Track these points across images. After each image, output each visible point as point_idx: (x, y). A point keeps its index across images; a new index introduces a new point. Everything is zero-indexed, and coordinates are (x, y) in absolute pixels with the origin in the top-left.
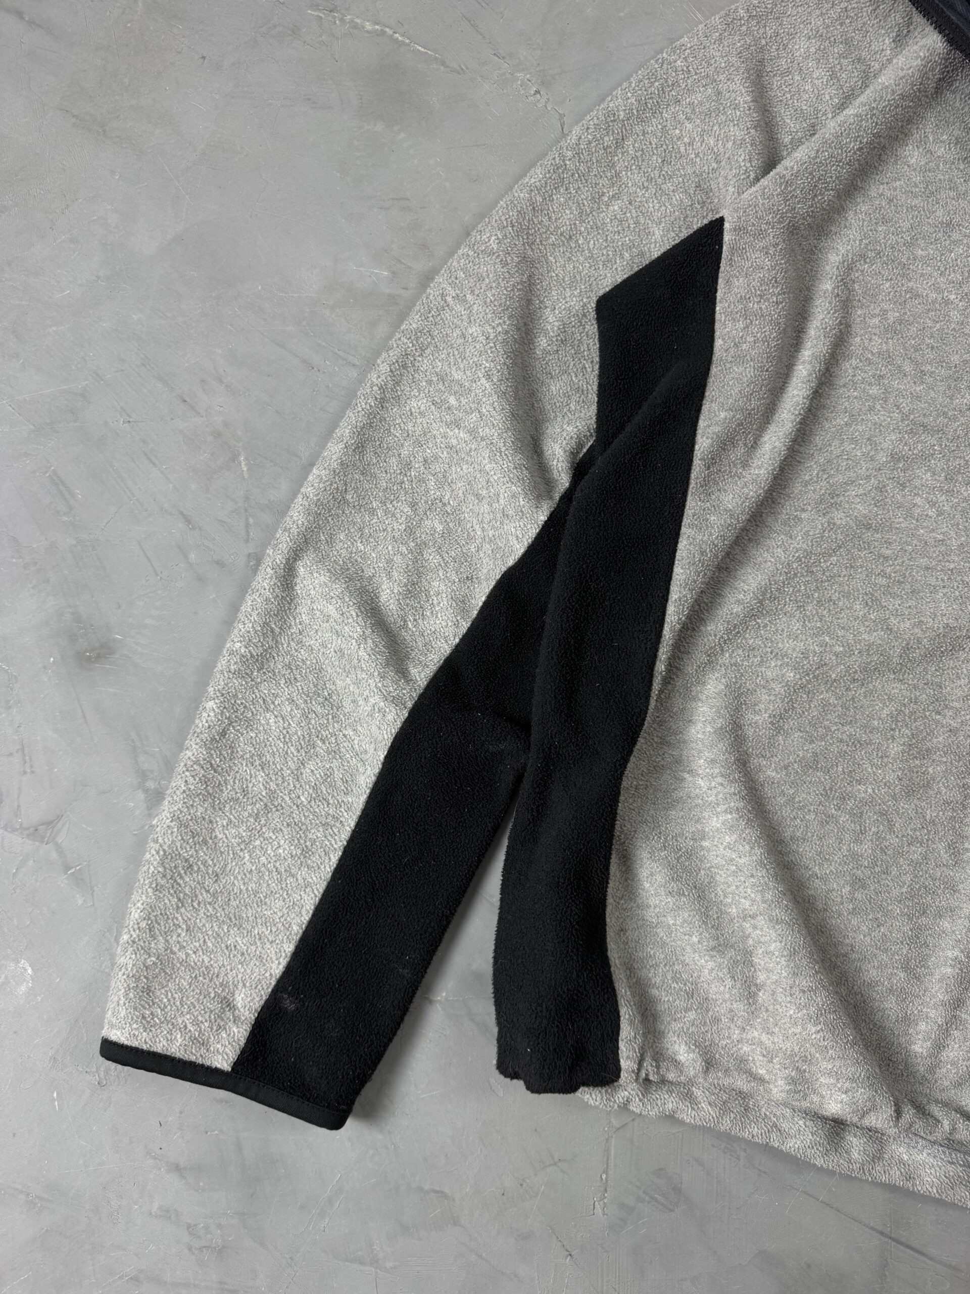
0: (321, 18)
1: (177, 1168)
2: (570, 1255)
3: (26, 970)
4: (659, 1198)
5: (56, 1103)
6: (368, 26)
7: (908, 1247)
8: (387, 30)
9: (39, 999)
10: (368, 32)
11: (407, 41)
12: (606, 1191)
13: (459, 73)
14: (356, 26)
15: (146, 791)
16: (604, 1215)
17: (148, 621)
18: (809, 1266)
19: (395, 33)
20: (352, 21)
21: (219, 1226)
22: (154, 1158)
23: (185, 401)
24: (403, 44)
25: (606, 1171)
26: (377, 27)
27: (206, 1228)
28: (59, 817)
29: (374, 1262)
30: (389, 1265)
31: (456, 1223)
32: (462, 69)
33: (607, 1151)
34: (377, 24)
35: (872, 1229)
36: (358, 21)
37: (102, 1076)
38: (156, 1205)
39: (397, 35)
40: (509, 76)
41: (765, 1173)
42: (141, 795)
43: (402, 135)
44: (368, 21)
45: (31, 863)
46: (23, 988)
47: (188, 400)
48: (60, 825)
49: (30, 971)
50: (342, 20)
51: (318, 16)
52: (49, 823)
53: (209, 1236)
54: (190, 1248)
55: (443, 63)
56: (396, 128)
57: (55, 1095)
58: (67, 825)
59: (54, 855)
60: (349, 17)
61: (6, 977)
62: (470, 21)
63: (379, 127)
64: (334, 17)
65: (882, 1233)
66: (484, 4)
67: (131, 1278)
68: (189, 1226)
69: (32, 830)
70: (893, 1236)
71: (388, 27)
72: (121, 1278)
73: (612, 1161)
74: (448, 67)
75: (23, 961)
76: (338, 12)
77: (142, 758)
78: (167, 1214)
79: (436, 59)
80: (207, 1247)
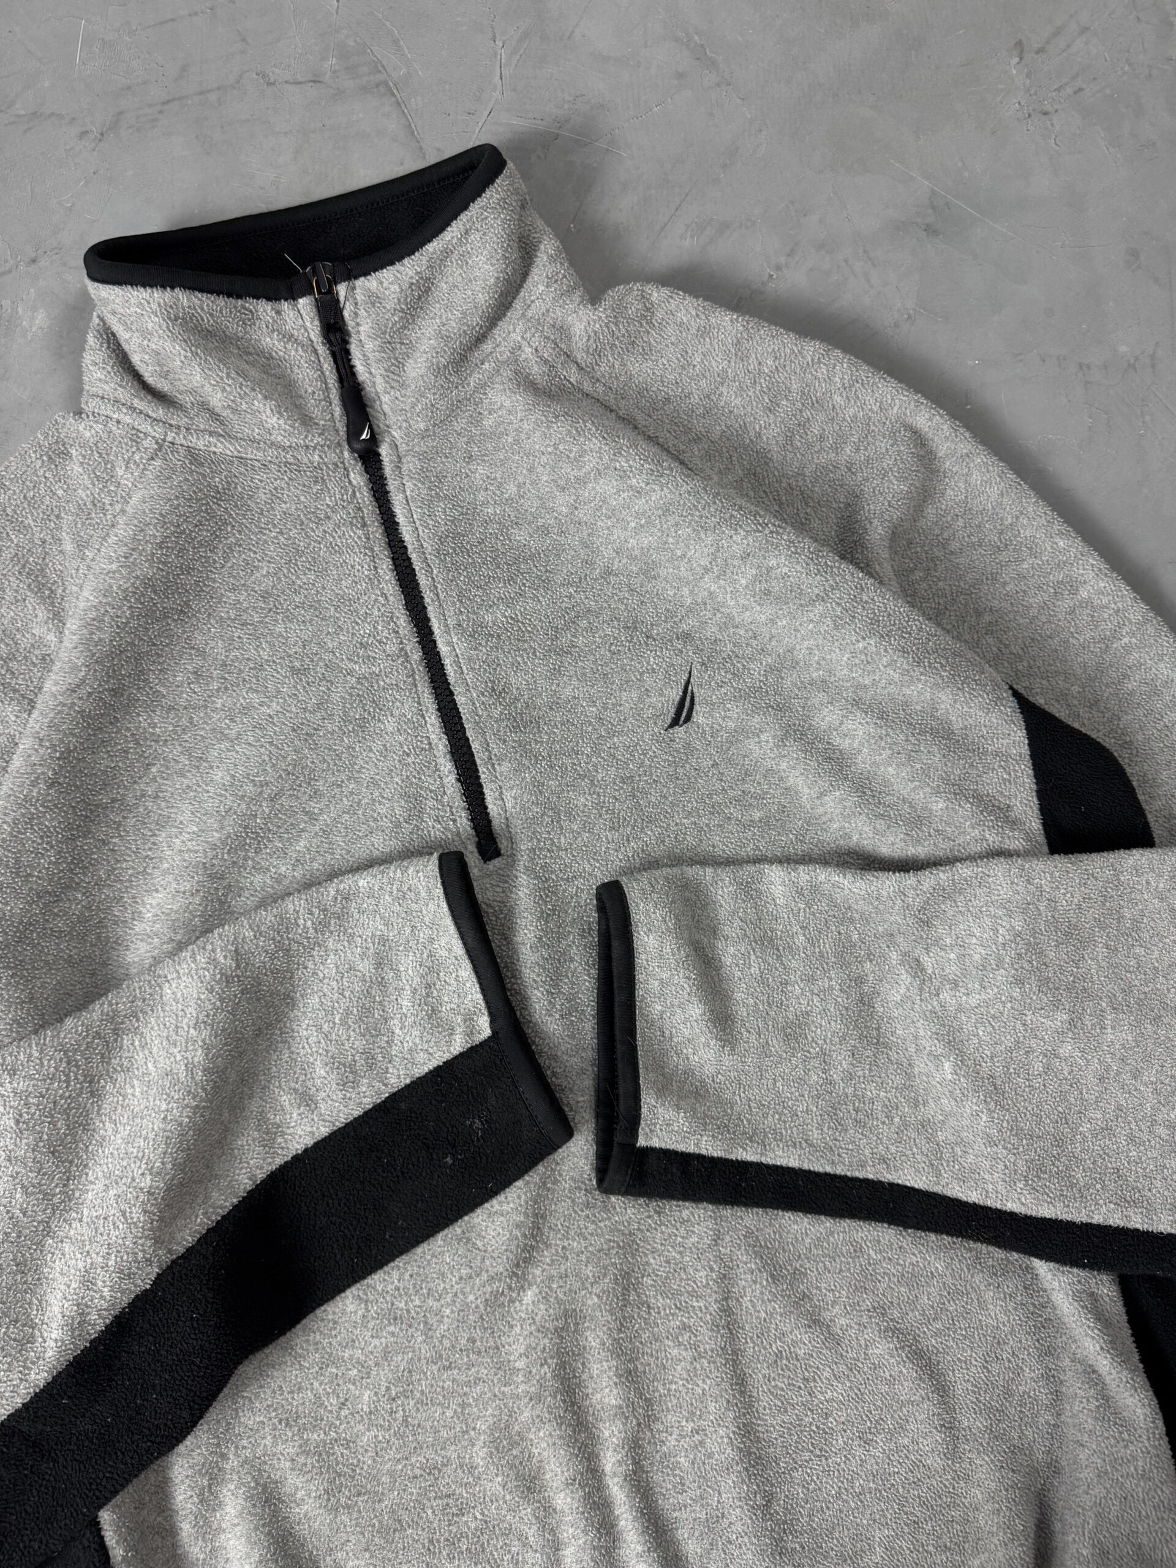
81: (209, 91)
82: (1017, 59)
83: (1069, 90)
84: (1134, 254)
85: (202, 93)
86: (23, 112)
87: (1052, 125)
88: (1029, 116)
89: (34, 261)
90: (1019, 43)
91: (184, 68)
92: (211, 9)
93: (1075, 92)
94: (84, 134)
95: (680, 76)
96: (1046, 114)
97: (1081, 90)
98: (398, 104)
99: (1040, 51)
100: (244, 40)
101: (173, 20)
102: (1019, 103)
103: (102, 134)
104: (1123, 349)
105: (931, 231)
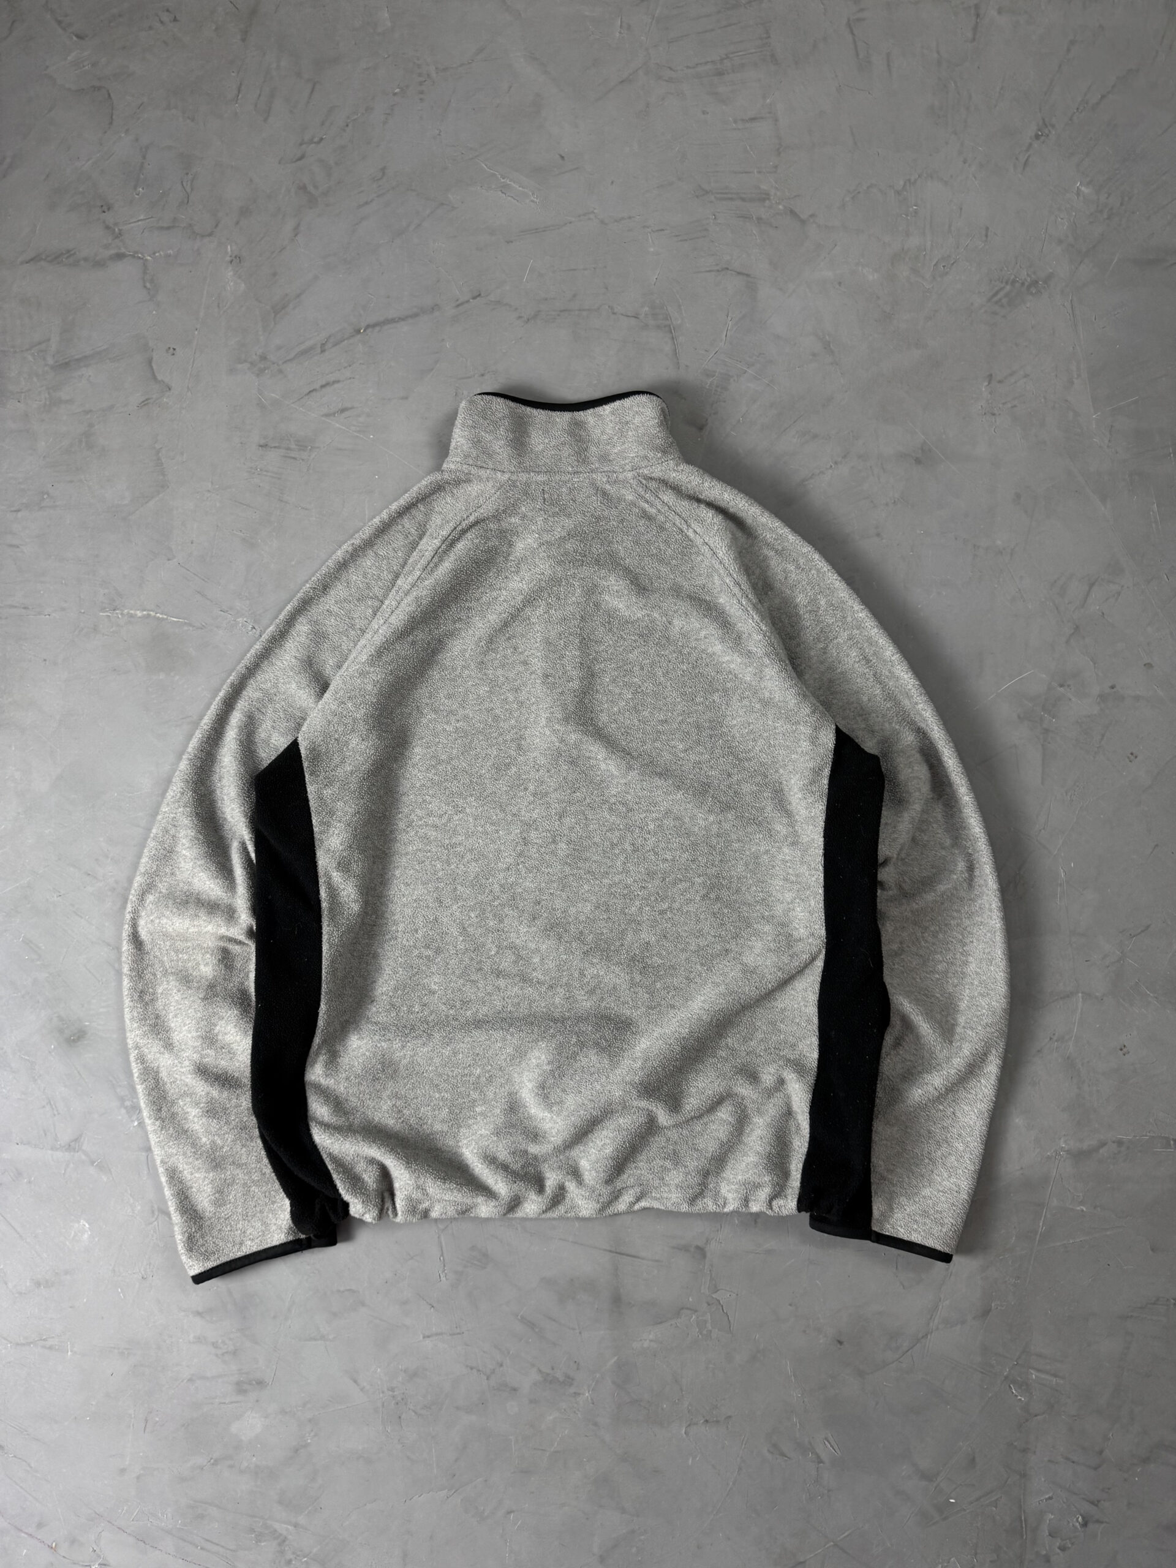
0: (109, 616)
1: (199, 1314)
2: (433, 1307)
3: (85, 1225)
4: (475, 1262)
5: (121, 1295)
6: (139, 614)
7: (628, 1255)
8: (151, 613)
9: (96, 1239)
10: (140, 617)
11: (165, 617)
12: (444, 1266)
13: (202, 629)
14: (132, 616)
15: (126, 1108)
16: (446, 1279)
17: (101, 1010)
18: (572, 1280)
19: (156, 613)
20: (128, 613)
21: (230, 1339)
22: (184, 1311)
23: (89, 874)
24: (163, 619)
25: (442, 1255)
26: (145, 613)
27: (223, 1342)
28: (81, 1136)
29: (323, 1338)
30: (331, 1337)
31: (363, 1304)
32: (203, 626)
33: (440, 1243)
34: (145, 610)
35: (605, 1250)
36: (132, 612)
37: (143, 1273)
38: (191, 1336)
39: (158, 615)
40: (232, 622)
41: (534, 1233)
42: (123, 1111)
43: (177, 677)
44: (138, 610)
45: (72, 1165)
46: (86, 1236)
47: (90, 873)
48: (82, 1139)
49: (87, 1226)
50: (122, 614)
51: (107, 615)
52: (76, 1140)
53: (226, 1346)
54: (217, 1355)
55: (190, 625)
56: (172, 674)
57: (119, 1290)
58: (86, 1139)
59: (83, 1157)
60: (126, 611)
61: (75, 1232)
62: (201, 594)
63: (162, 676)
64: (117, 613)
65: (610, 1251)
66: (206, 580)
67: (188, 1380)
68: (213, 1344)
69: (67, 1147)
70: (618, 1251)
71: (151, 611)
72: (182, 1381)
73: (444, 1249)
74: (194, 626)
75: (82, 1221)
76: (118, 609)
77: (118, 1090)
78: (200, 1340)
79: (185, 623)
80: (227, 1353)
81: (584, 310)
82: (987, 384)
83: (1009, 405)
84: (1018, 496)
85: (580, 310)
86: (493, 300)
87: (995, 421)
88: (985, 414)
89: (483, 375)
90: (991, 375)
91: (574, 296)
92: (594, 268)
93: (1012, 407)
94: (520, 317)
95: (814, 355)
96: (994, 414)
97: (1015, 406)
98: (673, 338)
99: (1000, 382)
100: (607, 288)
101: (574, 270)
102: (982, 406)
103: (528, 320)
104: (999, 542)
105: (918, 461)
